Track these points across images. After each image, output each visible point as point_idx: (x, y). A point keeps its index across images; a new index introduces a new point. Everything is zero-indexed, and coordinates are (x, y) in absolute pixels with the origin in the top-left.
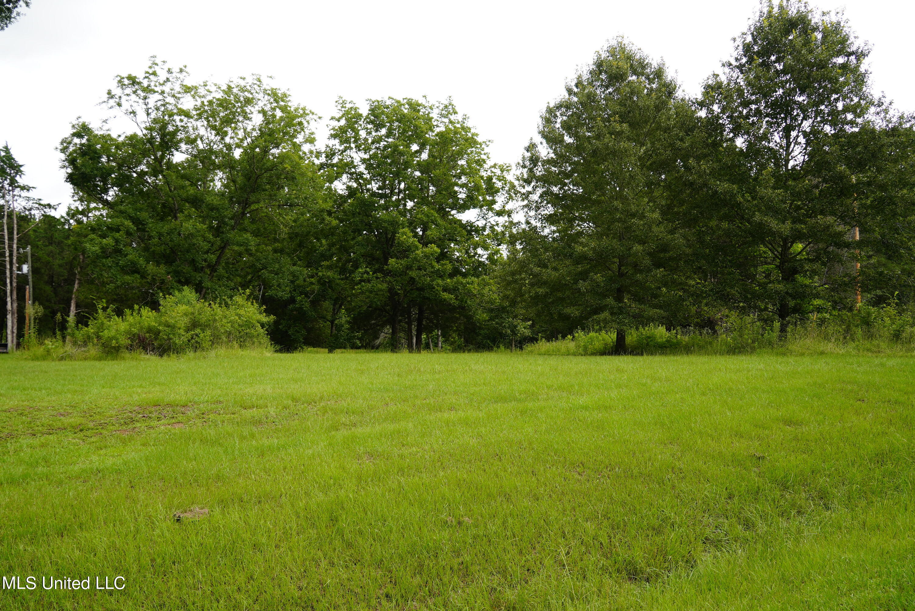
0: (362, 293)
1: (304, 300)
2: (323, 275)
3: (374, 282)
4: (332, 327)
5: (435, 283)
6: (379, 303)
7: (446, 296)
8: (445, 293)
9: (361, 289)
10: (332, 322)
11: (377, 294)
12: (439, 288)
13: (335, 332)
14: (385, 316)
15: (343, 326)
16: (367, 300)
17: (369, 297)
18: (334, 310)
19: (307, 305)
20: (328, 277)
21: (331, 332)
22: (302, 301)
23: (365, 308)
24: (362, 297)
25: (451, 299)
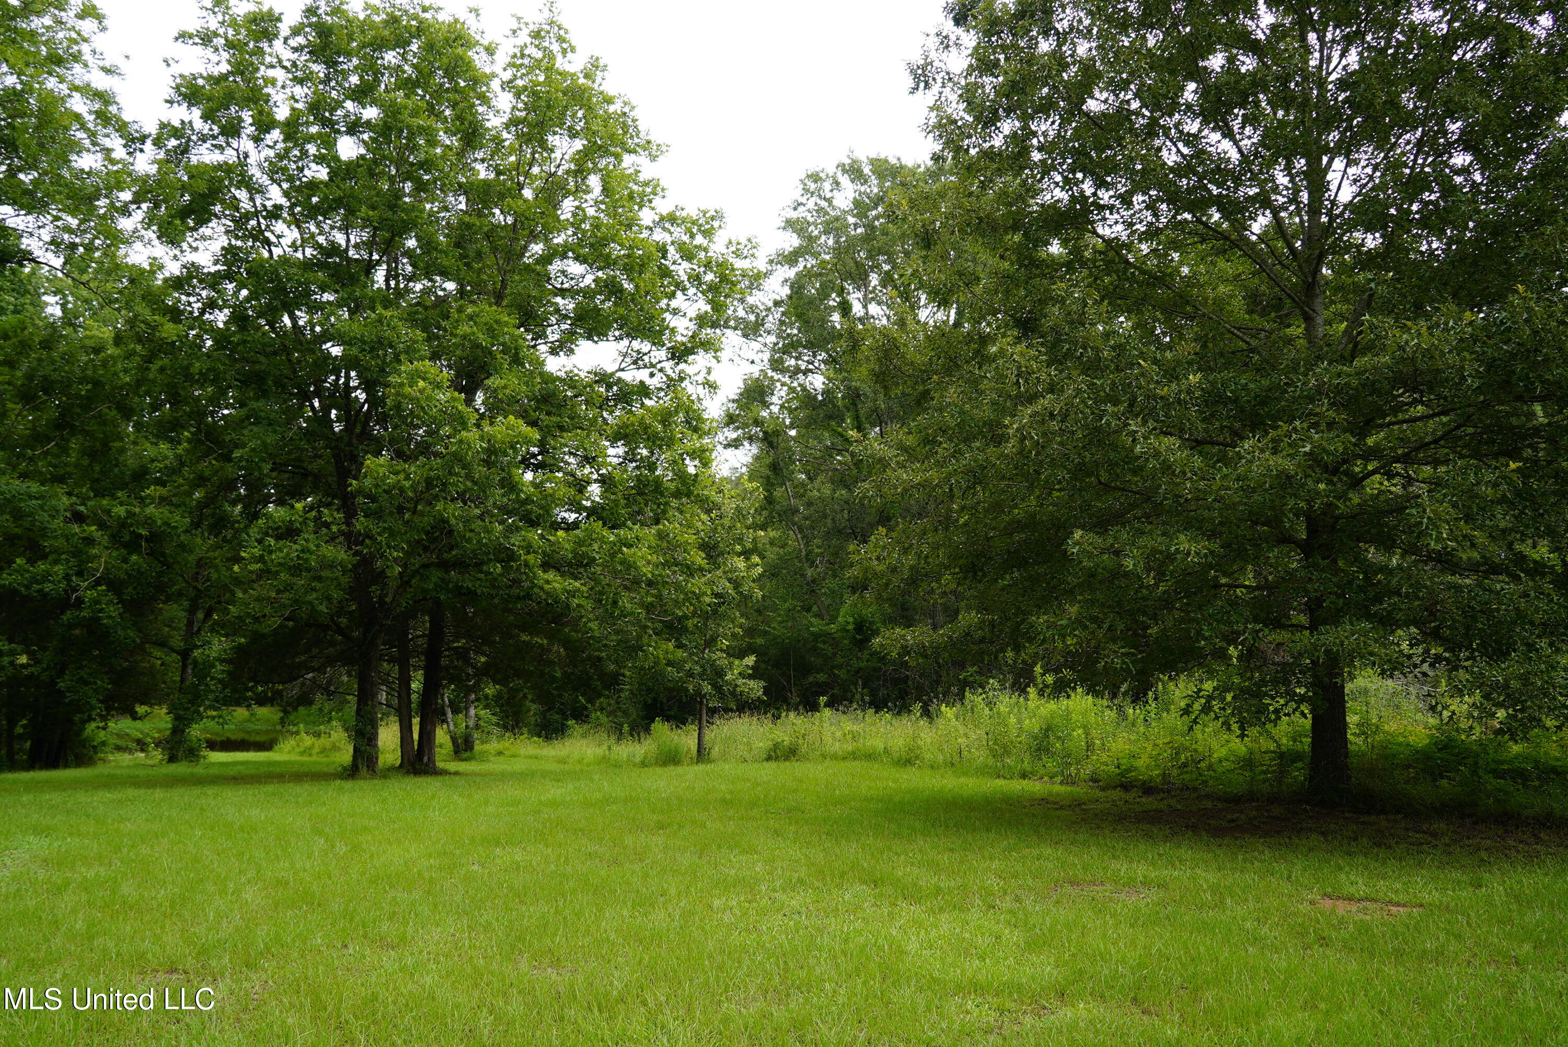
0: (265, 573)
1: (104, 600)
2: (130, 514)
3: (308, 539)
4: (184, 667)
5: (516, 539)
6: (323, 608)
7: (554, 582)
8: (551, 575)
9: (261, 559)
10: (185, 655)
11: (319, 579)
12: (531, 558)
13: (191, 679)
14: (333, 644)
15: (213, 666)
16: (285, 598)
17: (288, 587)
18: (190, 623)
19: (112, 611)
20: (149, 522)
21: (183, 680)
22: (98, 602)
23: (276, 622)
24: (265, 589)
25: (572, 594)
